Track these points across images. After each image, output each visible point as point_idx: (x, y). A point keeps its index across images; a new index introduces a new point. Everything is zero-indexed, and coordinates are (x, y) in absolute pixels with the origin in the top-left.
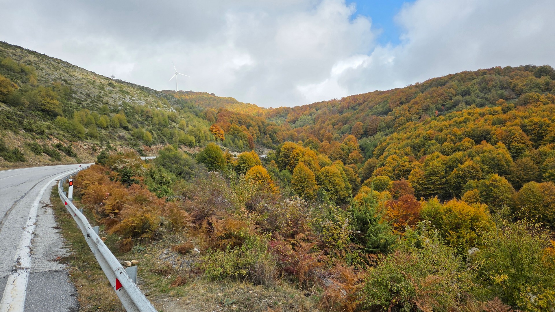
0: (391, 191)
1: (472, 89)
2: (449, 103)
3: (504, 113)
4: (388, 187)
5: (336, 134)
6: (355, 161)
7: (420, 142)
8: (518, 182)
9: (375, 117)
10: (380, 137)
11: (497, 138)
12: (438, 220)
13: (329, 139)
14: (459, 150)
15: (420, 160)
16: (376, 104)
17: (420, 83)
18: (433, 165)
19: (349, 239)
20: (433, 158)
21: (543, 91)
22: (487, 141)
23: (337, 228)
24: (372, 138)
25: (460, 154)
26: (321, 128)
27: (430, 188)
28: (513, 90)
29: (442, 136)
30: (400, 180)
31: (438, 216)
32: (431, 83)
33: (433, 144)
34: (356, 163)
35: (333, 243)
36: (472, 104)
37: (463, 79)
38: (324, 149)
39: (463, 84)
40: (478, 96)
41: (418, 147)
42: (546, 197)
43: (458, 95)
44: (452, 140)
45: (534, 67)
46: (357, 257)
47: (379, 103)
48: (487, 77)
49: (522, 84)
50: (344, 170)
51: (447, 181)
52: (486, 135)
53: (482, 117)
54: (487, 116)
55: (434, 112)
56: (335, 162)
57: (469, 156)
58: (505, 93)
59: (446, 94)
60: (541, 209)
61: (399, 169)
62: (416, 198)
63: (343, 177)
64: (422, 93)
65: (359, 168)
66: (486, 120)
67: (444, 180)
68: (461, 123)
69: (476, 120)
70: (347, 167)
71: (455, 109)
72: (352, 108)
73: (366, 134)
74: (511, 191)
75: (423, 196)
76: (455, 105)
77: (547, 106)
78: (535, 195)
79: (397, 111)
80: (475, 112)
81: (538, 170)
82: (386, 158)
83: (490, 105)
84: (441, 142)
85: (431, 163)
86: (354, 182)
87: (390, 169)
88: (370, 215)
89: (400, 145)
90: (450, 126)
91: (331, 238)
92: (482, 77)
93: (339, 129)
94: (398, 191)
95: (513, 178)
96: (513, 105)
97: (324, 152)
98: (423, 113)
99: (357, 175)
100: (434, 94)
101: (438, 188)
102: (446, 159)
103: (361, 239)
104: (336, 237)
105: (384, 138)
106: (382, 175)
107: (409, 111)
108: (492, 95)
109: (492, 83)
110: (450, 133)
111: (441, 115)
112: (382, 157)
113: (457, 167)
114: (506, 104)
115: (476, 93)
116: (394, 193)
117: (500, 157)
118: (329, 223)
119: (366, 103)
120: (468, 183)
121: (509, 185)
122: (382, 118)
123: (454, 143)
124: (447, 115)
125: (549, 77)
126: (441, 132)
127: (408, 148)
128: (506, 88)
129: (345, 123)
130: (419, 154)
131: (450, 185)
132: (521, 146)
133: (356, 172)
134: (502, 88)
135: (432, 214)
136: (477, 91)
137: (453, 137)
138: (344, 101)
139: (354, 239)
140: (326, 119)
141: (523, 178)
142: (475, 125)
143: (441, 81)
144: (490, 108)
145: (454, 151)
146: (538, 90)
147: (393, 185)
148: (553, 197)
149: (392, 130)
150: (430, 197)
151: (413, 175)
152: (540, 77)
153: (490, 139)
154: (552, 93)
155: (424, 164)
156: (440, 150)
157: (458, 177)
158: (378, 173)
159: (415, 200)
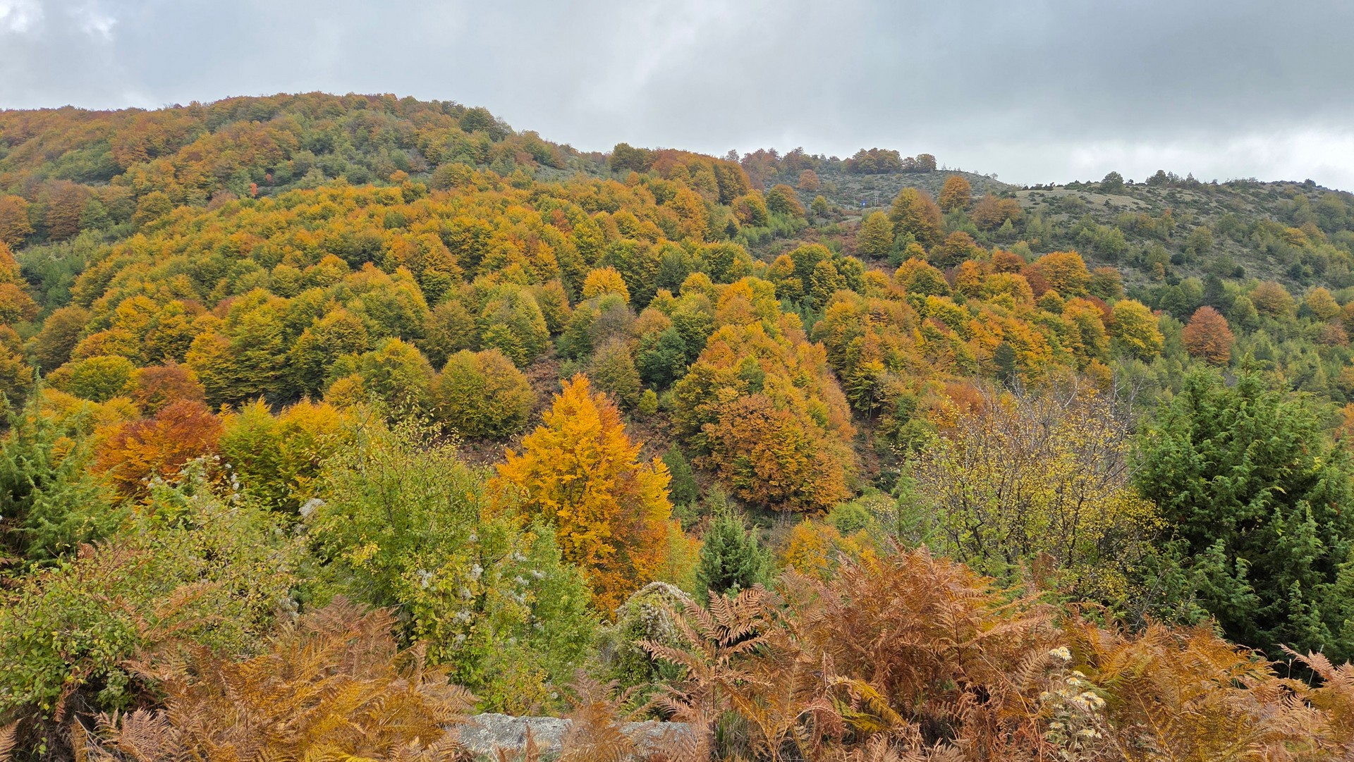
0: (135, 398)
1: (335, 137)
2: (284, 168)
3: (408, 202)
4: (126, 387)
6: (8, 317)
7: (213, 262)
8: (439, 352)
9: (67, 185)
10: (90, 243)
11: (396, 258)
12: (267, 456)
14: (314, 283)
15: (216, 310)
16: (72, 148)
17: (202, 103)
18: (252, 321)
20: (252, 304)
21: (477, 163)
22: (376, 264)
24: (64, 247)
25: (316, 294)
27: (248, 380)
28: (423, 154)
29: (269, 247)
30: (163, 364)
31: (268, 445)
32: (235, 110)
33: (249, 270)
34: (14, 321)
36: (339, 175)
37: (313, 111)
39: (314, 123)
40: (351, 158)
41: (208, 277)
42: (489, 381)
43: (305, 149)
44: (298, 261)
45: (460, 108)
47: (82, 146)
48: (368, 114)
49: (438, 142)
51: (288, 359)
52: (373, 249)
53: (362, 207)
54: (372, 206)
55: (245, 186)
57: (337, 299)
58: (408, 157)
59: (274, 144)
60: (482, 404)
61: (158, 334)
62: (210, 408)
64: (212, 132)
65: (24, 338)
66: (371, 216)
67: (281, 358)
68: (315, 219)
69: (349, 214)
71: (300, 183)
73: (41, 233)
74: (427, 373)
75: (231, 402)
76: (299, 174)
77: (485, 194)
78: (470, 378)
79: (140, 172)
80: (345, 195)
81: (474, 326)
82: (116, 306)
83: (378, 182)
84: (269, 264)
85: (246, 317)
86: (11, 380)
87: (128, 336)
88: (36, 466)
89: (156, 270)
90: (289, 223)
92: (356, 113)
94: (156, 394)
95: (429, 344)
96: (424, 186)
98: (219, 185)
99: (18, 358)
100: (244, 138)
101: (268, 377)
102: (283, 307)
103: (9, 538)
105: (104, 247)
106: (104, 354)
107: (176, 176)
108: (382, 158)
109: (379, 131)
110: (290, 242)
111: (265, 194)
112: (101, 302)
113: (311, 325)
114: (411, 182)
115: (346, 150)
117: (403, 300)
119: (34, 140)
120: (338, 361)
121: (423, 360)
122: (90, 188)
123: (301, 268)
124: (281, 197)
125: (487, 134)
126: (268, 237)
127: (181, 276)
128: (408, 146)
130: (212, 294)
131: (297, 369)
132: (443, 277)
133: (14, 349)
134: (401, 145)
135: (252, 443)
136: (347, 145)
137: (299, 253)
141: (448, 343)
142: (348, 224)
143: (260, 106)
144: (379, 189)
145: (303, 287)
146: (468, 158)
147: (141, 381)
148: (500, 379)
149: (130, 226)
150: (246, 401)
151: (200, 350)
152: (471, 132)
153: (381, 259)
154: (494, 169)
155: (227, 320)
156: (267, 285)
157: (314, 348)
158: (91, 347)
159: (206, 413)
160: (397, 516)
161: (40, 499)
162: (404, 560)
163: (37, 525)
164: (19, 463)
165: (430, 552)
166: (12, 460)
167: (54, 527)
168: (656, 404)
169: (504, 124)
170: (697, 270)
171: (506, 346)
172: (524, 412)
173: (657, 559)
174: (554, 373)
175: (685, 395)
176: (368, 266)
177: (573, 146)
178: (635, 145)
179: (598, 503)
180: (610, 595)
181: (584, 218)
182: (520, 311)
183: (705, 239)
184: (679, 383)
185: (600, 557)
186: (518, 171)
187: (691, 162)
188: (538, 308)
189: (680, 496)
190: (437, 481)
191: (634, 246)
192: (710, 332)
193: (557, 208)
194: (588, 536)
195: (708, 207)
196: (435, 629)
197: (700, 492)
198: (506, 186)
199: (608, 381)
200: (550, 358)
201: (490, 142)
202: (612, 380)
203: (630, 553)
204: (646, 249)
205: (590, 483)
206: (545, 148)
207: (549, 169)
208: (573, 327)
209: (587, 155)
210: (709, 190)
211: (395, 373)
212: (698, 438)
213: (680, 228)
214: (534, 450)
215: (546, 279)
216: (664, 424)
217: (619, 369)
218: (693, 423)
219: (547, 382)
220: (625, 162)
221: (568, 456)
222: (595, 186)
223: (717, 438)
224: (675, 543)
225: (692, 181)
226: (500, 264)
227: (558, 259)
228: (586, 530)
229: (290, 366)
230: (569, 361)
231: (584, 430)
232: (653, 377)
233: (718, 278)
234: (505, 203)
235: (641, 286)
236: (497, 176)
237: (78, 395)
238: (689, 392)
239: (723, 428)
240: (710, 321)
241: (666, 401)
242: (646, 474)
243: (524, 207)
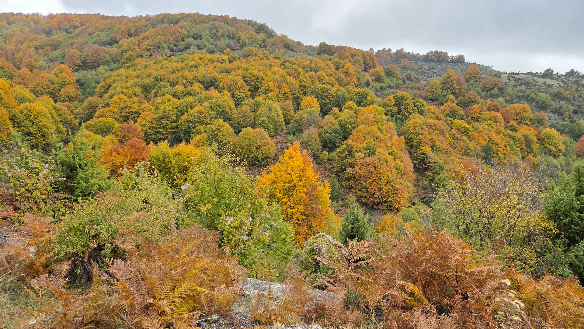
0: (117, 136)
1: (203, 33)
2: (181, 45)
3: (230, 62)
5: (41, 61)
6: (70, 99)
7: (150, 82)
8: (238, 127)
9: (96, 46)
10: (103, 71)
11: (224, 86)
12: (167, 164)
13: (31, 67)
14: (190, 94)
15: (150, 102)
16: (98, 31)
17: (151, 15)
18: (164, 108)
19: (50, 189)
20: (165, 101)
21: (261, 47)
22: (215, 88)
23: (32, 176)
24: (93, 72)
25: (190, 99)
26: (18, 50)
27: (161, 132)
28: (238, 42)
29: (173, 78)
30: (128, 123)
31: (167, 159)
32: (164, 19)
33: (164, 86)
34: (73, 101)
35: (26, 195)
36: (203, 49)
37: (195, 21)
38: (22, 79)
39: (195, 26)
40: (209, 42)
41: (148, 88)
42: (258, 141)
43: (190, 37)
44: (184, 84)
45: (255, 23)
46: (62, 208)
47: (102, 30)
48: (217, 24)
49: (245, 37)
50: (55, 108)
51: (178, 125)
52: (214, 82)
53: (211, 63)
54: (216, 63)
55: (165, 51)
56: (40, 98)
57: (199, 102)
58: (232, 43)
59: (178, 34)
60: (254, 151)
61: (127, 110)
62: (145, 143)
63: (53, 118)
64: (154, 27)
65: (76, 108)
66: (215, 68)
67: (175, 124)
68: (192, 67)
69: (206, 66)
70: (59, 106)
71: (187, 51)
72: (64, 30)
73: (84, 66)
74: (233, 136)
75: (154, 141)
76: (187, 48)
77: (263, 61)
78: (250, 139)
79: (125, 43)
80: (205, 58)
81: (253, 118)
82: (112, 98)
83: (219, 53)
84: (172, 85)
85: (162, 107)
86: (70, 124)
87: (116, 110)
88: (80, 159)
89: (128, 84)
90: (182, 68)
91: (22, 190)
92: (212, 23)
93: (45, 55)
94: (125, 135)
95: (234, 124)
96: (237, 56)
97: (24, 83)
98: (155, 50)
99: (73, 116)
100: (166, 31)
101: (169, 132)
102: (177, 103)
103: (68, 187)
104: (31, 188)
105: (109, 73)
106: (106, 117)
107: (138, 45)
108: (221, 43)
109: (220, 31)
110: (182, 76)
111: (173, 55)
112: (106, 96)
113: (187, 111)
114: (232, 54)
115: (207, 39)
116: (121, 138)
117: (225, 104)
118: (20, 172)
119: (83, 27)
120: (197, 128)
121: (231, 130)
122: (105, 48)
123: (185, 87)
124: (179, 57)
125: (266, 35)
126: (173, 74)
127: (137, 87)
128: (232, 38)
129: (55, 47)
130: (149, 96)
131: (181, 130)
132: (242, 95)
133: (72, 112)
134: (230, 38)
135: (161, 159)
136: (208, 36)
137: (185, 81)
138: (52, 19)
139: (58, 188)
140: (26, 39)
141: (242, 124)
142: (205, 70)
143: (174, 18)
144: (219, 56)
145: (185, 95)
146: (257, 45)
147: (120, 129)
148: (262, 141)
149: (119, 65)
150: (160, 141)
151: (143, 119)
152: (259, 34)
153: (218, 86)
154: (267, 51)
155: (155, 107)
156: (171, 93)
157: (188, 121)
158: (102, 114)
159: (144, 144)
160: (220, 194)
161: (80, 173)
162: (221, 212)
163: (79, 183)
164: (74, 158)
165: (232, 210)
166: (71, 156)
167: (85, 185)
168: (327, 157)
169: (273, 31)
170: (351, 100)
171: (266, 127)
172: (271, 156)
173: (322, 224)
174: (285, 140)
175: (340, 154)
176: (212, 88)
177: (302, 42)
178: (329, 43)
179: (299, 197)
180: (301, 236)
181: (304, 74)
182: (273, 113)
183: (356, 87)
184: (338, 149)
185: (298, 220)
186: (277, 52)
187: (353, 52)
188: (281, 112)
189: (334, 198)
190: (236, 181)
191: (324, 88)
192: (354, 128)
193: (292, 69)
194: (294, 210)
195: (358, 73)
196: (231, 242)
197: (343, 197)
198: (272, 58)
199: (308, 146)
200: (284, 134)
201: (267, 39)
202: (309, 145)
203: (311, 220)
204: (329, 89)
205: (297, 188)
206: (290, 42)
207: (291, 52)
208: (295, 121)
209: (308, 46)
210: (360, 65)
211: (220, 134)
212: (344, 174)
213: (345, 81)
214: (275, 172)
215: (285, 99)
216: (330, 166)
217: (313, 141)
218: (343, 167)
219: (282, 144)
220: (324, 51)
221: (288, 176)
222: (309, 60)
223: (353, 174)
224: (331, 217)
225: (352, 61)
226: (267, 91)
227: (291, 91)
228: (293, 208)
229: (178, 128)
230: (292, 135)
231: (296, 166)
232: (327, 145)
233: (360, 104)
234: (271, 65)
235: (326, 105)
236: (268, 54)
237: (95, 133)
238: (342, 153)
239: (356, 170)
240: (355, 123)
241: (332, 156)
242: (321, 187)
243: (279, 67)
